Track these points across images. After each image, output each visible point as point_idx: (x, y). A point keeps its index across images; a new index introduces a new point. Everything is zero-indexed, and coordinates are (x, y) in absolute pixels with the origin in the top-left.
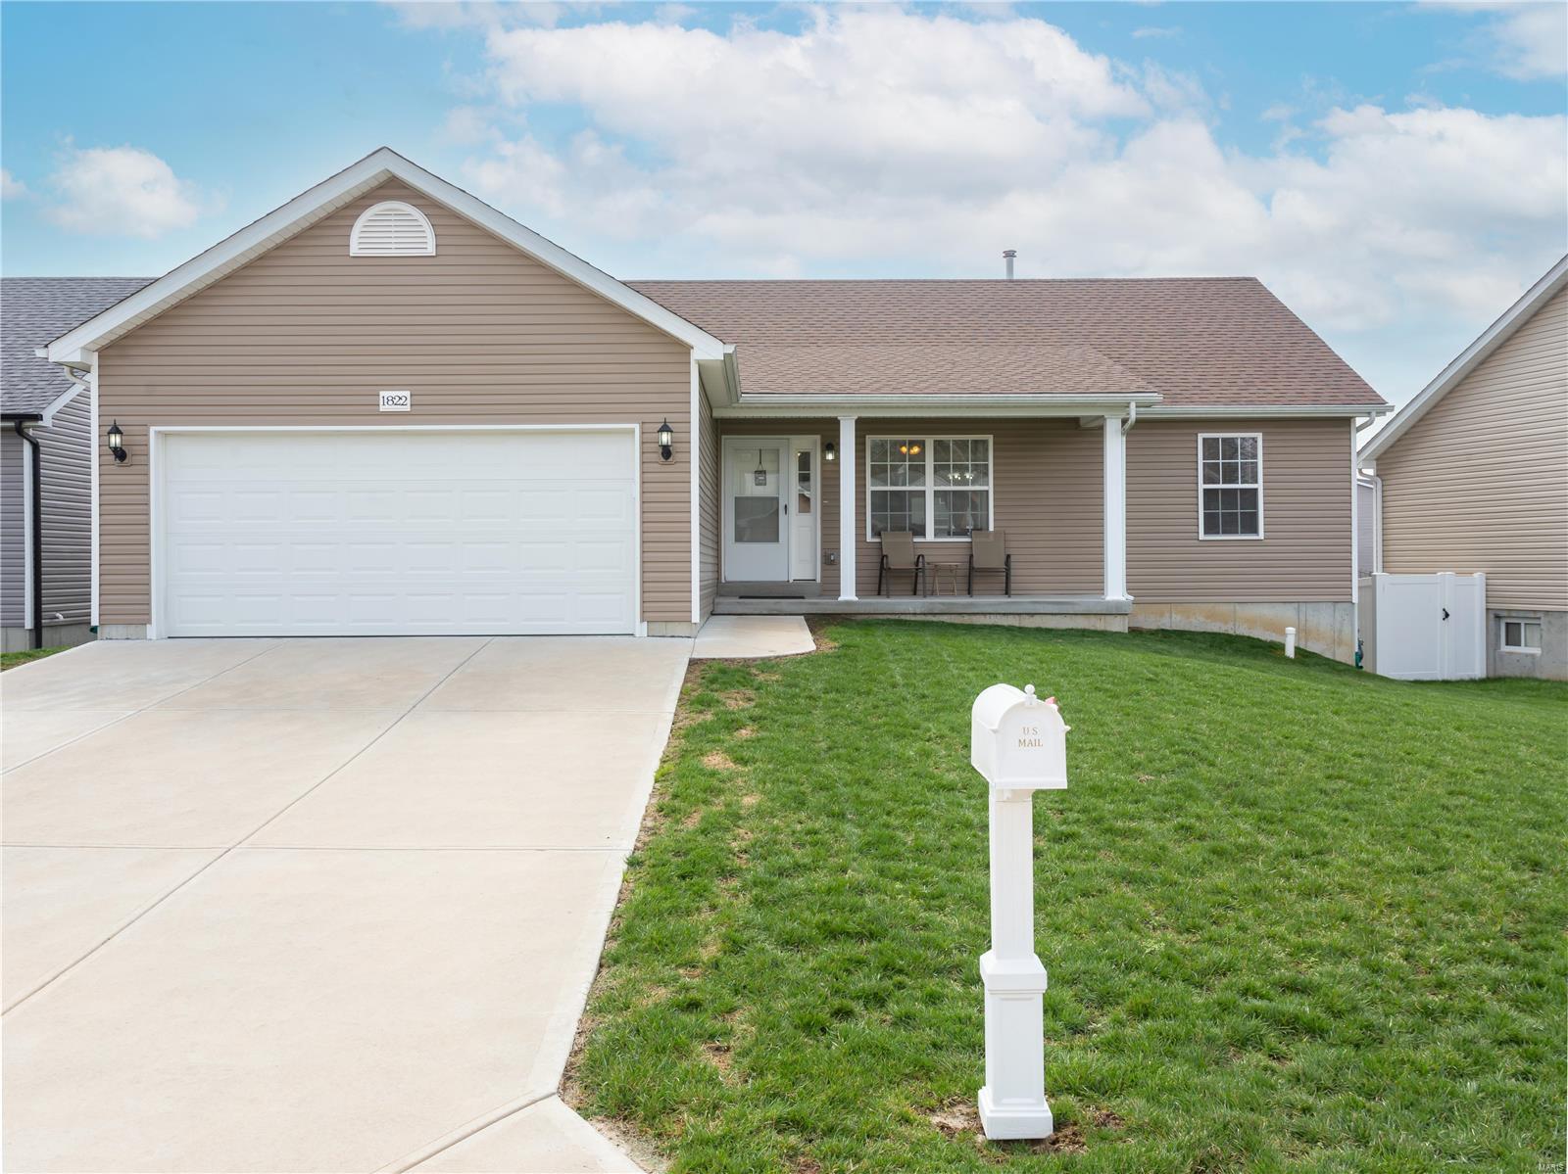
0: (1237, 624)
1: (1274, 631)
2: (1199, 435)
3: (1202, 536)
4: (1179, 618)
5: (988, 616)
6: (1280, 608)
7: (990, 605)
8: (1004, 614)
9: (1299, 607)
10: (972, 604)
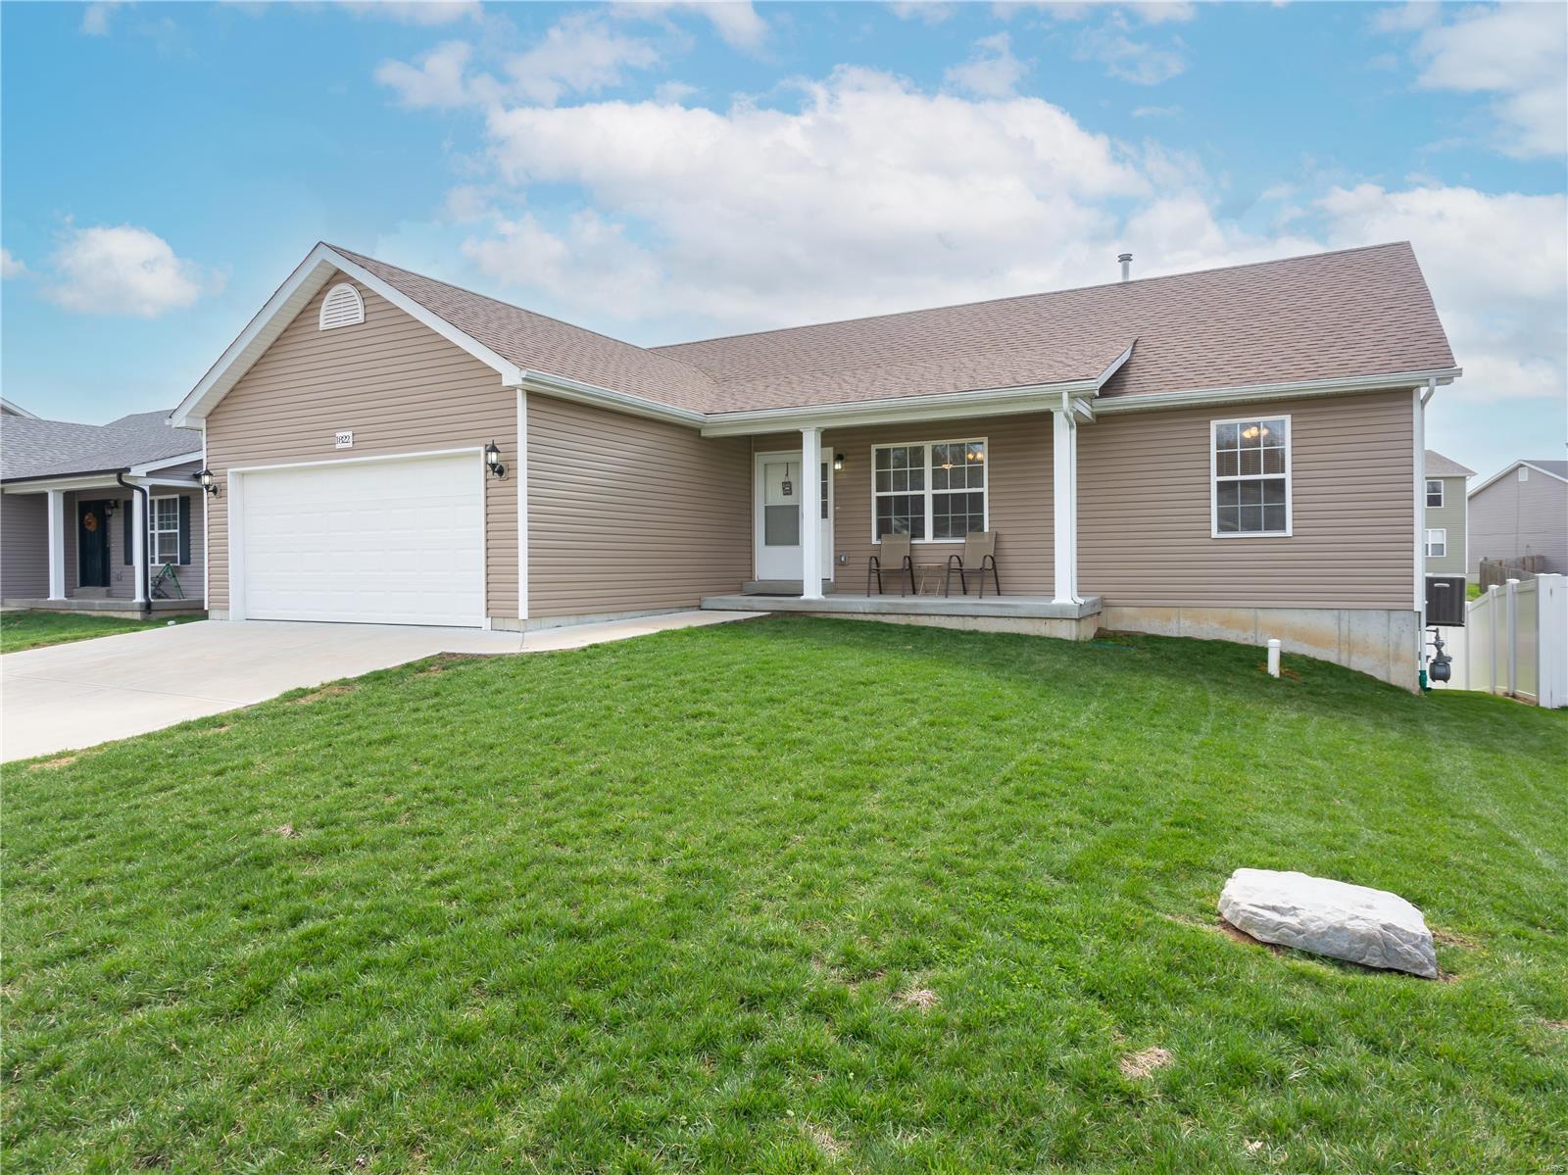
0: (1259, 632)
1: (1306, 642)
2: (1212, 422)
3: (1215, 534)
4: (1188, 623)
5: (933, 617)
6: (1312, 616)
7: (934, 606)
8: (948, 615)
9: (1339, 614)
10: (915, 605)
